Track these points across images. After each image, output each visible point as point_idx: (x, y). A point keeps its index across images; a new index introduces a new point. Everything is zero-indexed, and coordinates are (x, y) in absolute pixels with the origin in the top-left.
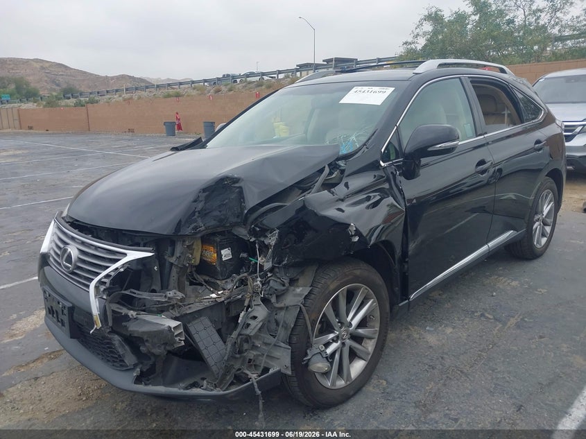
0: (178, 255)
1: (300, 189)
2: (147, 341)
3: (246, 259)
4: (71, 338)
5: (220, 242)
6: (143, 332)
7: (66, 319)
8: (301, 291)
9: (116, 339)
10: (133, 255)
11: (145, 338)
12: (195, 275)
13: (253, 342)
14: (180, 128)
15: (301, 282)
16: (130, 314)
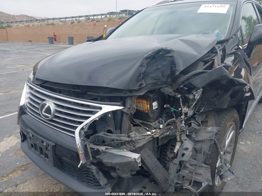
0: (129, 107)
1: (202, 61)
2: (118, 169)
3: (168, 108)
4: (54, 166)
5: (153, 97)
6: (116, 164)
7: (50, 154)
8: (211, 129)
9: (94, 169)
10: (107, 108)
11: (117, 167)
12: (135, 120)
13: (185, 165)
14: (55, 40)
15: (210, 123)
16: (100, 149)
